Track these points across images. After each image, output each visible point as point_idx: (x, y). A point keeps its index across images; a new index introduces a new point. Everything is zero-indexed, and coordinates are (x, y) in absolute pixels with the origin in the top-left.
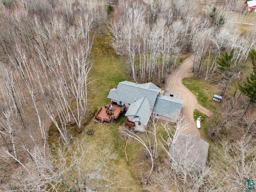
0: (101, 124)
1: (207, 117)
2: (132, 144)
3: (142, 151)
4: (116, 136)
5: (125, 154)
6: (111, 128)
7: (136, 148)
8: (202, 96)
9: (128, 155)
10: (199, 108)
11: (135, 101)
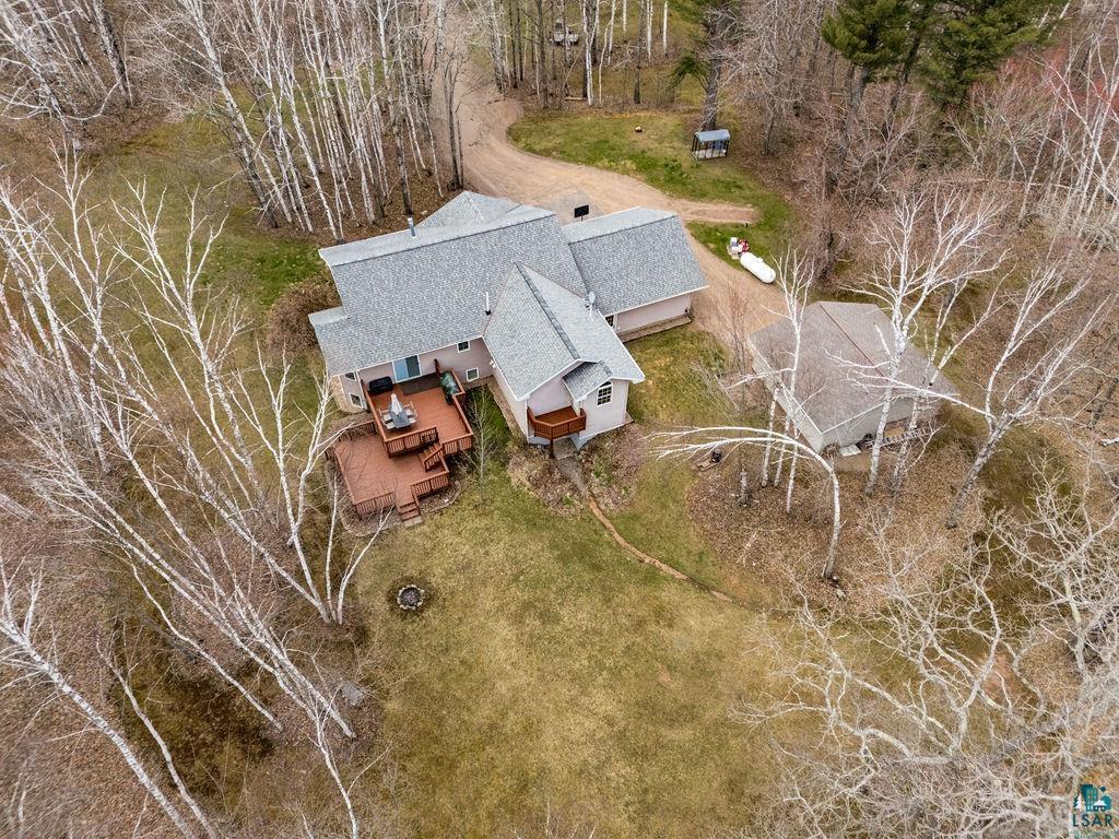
0: (408, 524)
1: (745, 229)
2: (631, 504)
3: (702, 495)
4: (539, 522)
5: (647, 561)
6: (481, 509)
7: (664, 506)
8: (654, 165)
9: (663, 554)
10: (692, 213)
11: (488, 313)
